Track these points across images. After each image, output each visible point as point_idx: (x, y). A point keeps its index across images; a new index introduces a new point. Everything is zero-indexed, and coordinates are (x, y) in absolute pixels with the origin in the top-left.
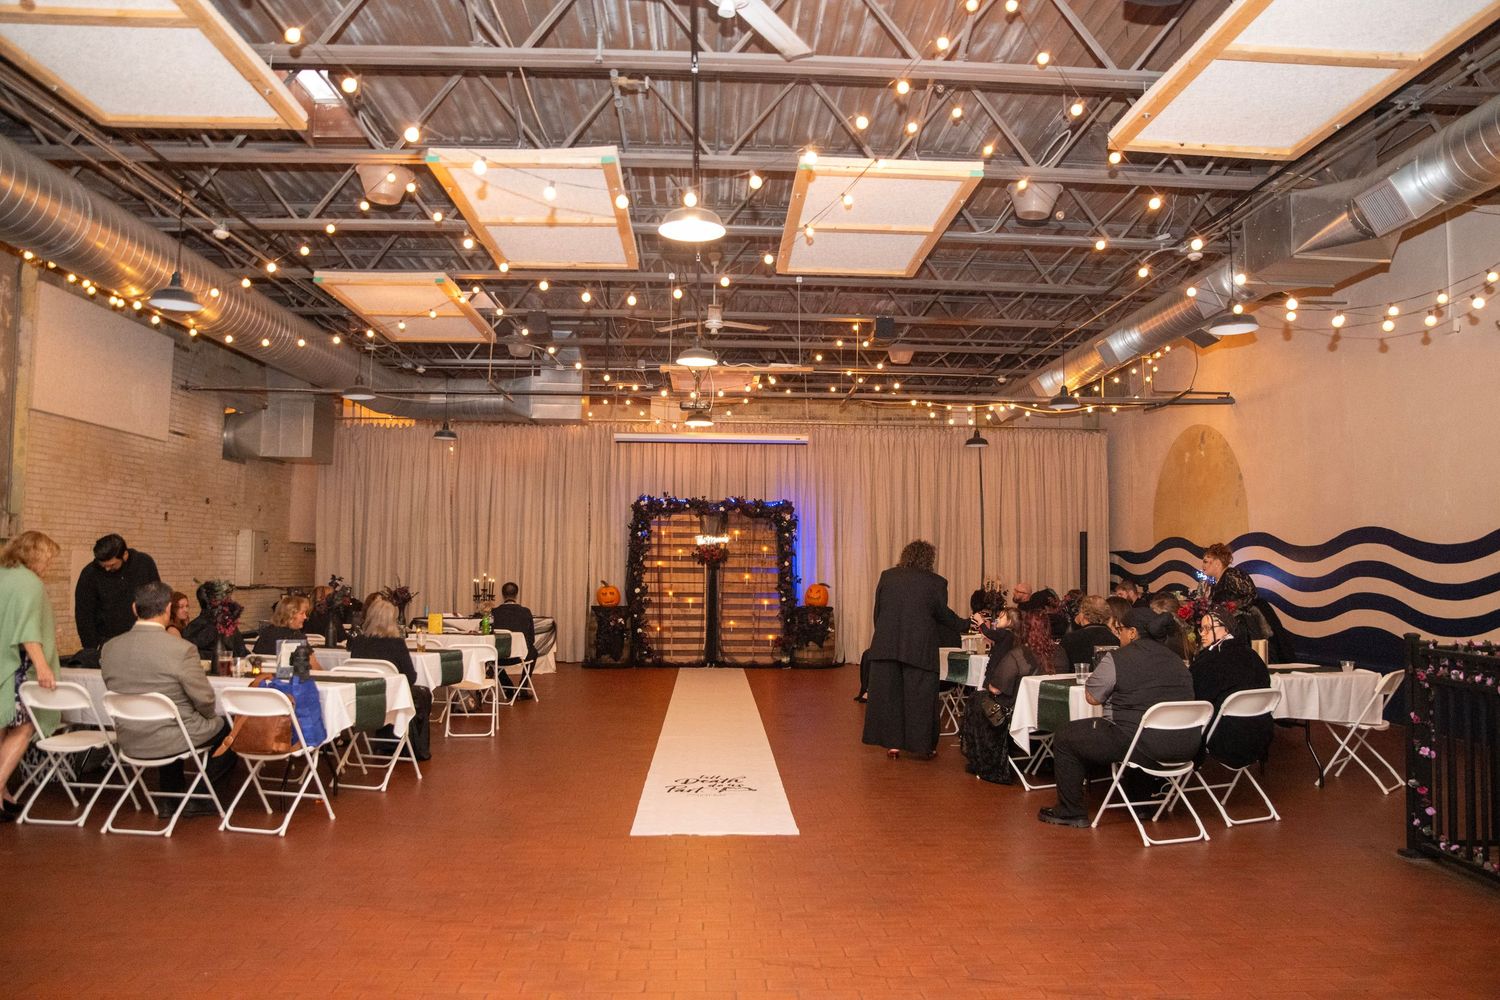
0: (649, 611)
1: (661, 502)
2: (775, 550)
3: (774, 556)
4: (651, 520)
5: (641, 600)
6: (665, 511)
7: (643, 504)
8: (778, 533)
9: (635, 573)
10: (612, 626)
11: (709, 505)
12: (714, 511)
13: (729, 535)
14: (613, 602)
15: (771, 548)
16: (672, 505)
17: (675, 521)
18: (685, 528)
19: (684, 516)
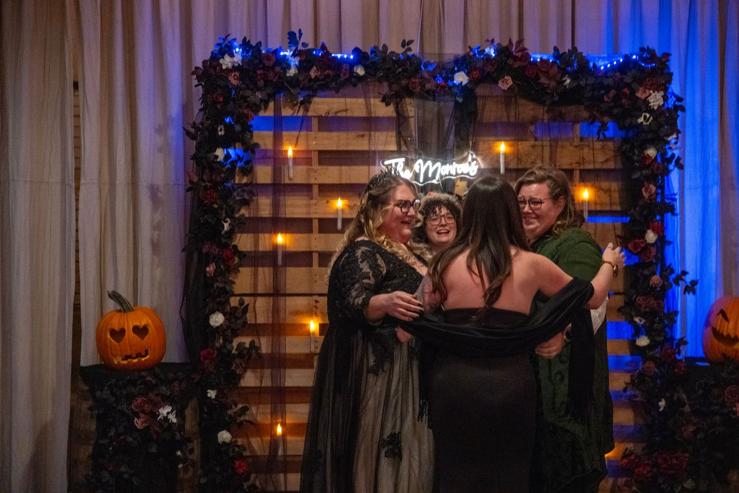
0: (250, 380)
1: (284, 63)
2: (616, 196)
3: (611, 213)
4: (253, 111)
5: (228, 347)
6: (294, 87)
7: (230, 65)
8: (624, 148)
9: (208, 269)
10: (139, 428)
11: (422, 67)
12: (437, 86)
13: (481, 155)
14: (143, 354)
15: (603, 190)
16: (315, 68)
17: (323, 115)
18: (352, 134)
19: (348, 100)
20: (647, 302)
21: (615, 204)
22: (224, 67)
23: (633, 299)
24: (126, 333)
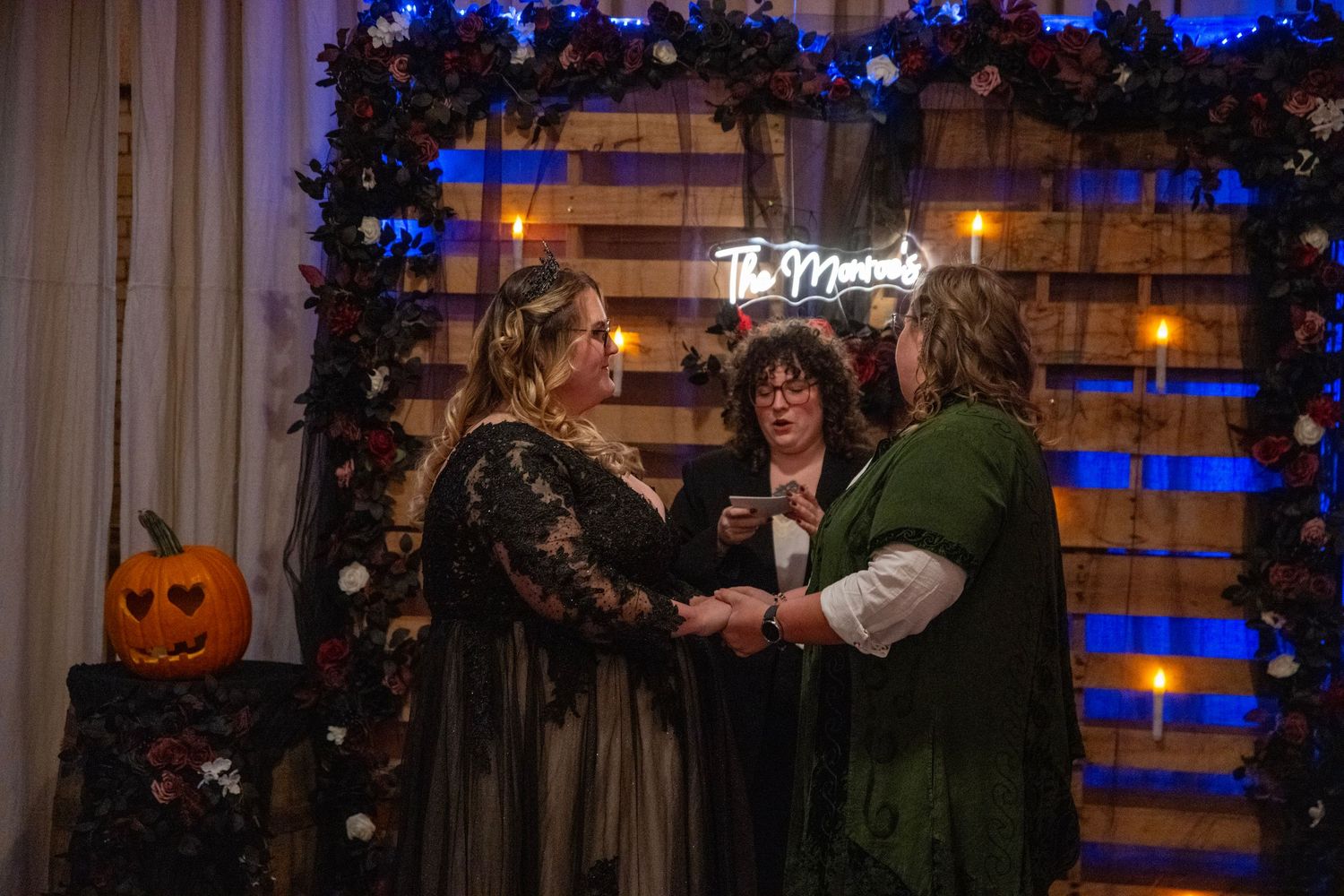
1: (504, 36)
2: (1232, 338)
3: (1221, 375)
4: (437, 139)
5: (376, 639)
6: (523, 87)
7: (388, 40)
8: (1252, 229)
9: (339, 472)
10: (161, 802)
11: (801, 46)
12: (827, 86)
13: (928, 239)
14: (191, 644)
15: (1203, 323)
16: (570, 47)
17: (590, 149)
18: (649, 192)
19: (644, 117)
20: (1294, 577)
21: (1229, 354)
22: (376, 44)
23: (1263, 568)
24: (155, 602)
